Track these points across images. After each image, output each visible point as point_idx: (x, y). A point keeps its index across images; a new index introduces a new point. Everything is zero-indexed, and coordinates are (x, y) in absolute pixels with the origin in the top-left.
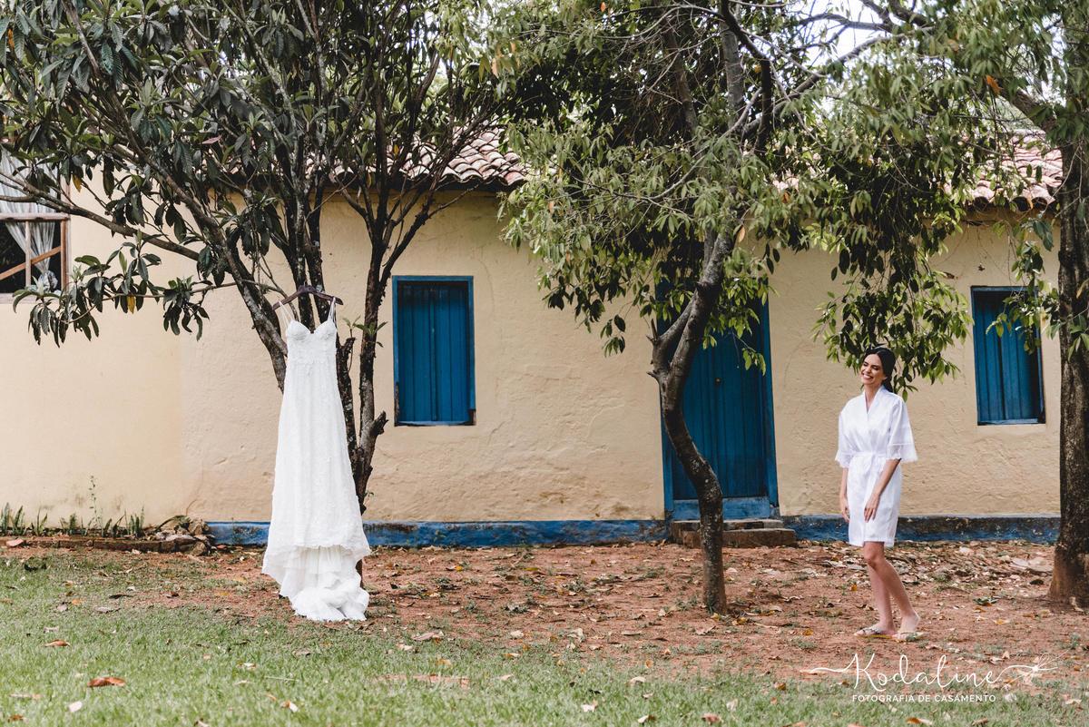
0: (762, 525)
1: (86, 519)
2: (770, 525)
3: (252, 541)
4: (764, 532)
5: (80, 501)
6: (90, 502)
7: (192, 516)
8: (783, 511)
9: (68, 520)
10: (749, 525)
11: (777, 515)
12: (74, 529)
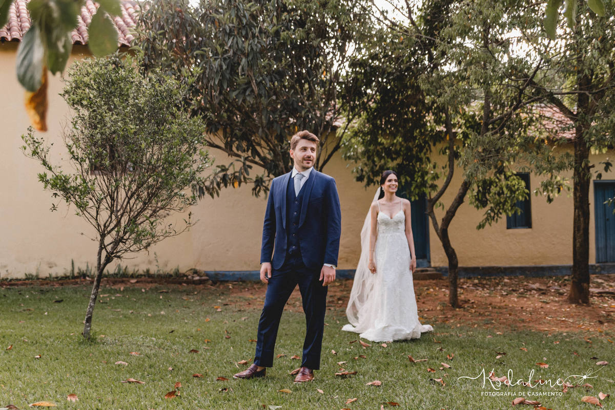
0: (427, 271)
1: (153, 270)
2: (430, 271)
3: (222, 279)
4: (430, 274)
5: (150, 262)
6: (155, 263)
7: (198, 268)
8: (433, 264)
9: (145, 270)
10: (422, 271)
11: (430, 266)
12: (148, 274)
